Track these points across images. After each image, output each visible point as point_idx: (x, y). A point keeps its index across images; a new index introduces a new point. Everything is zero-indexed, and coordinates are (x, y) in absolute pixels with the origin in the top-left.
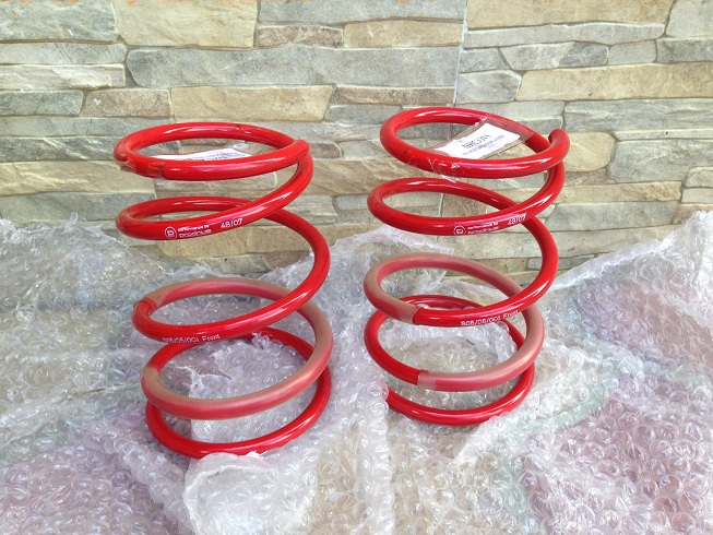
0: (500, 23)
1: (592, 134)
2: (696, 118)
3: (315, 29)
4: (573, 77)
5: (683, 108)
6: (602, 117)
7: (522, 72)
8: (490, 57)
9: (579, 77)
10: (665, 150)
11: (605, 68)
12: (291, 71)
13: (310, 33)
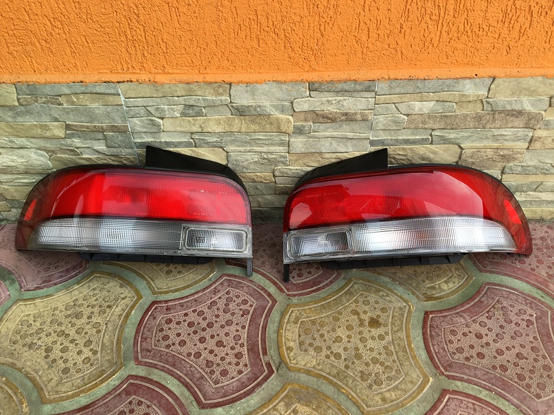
0: (140, 96)
1: (212, 148)
2: (267, 142)
3: (46, 98)
4: (189, 121)
5: (257, 137)
6: (213, 141)
7: (162, 119)
8: (142, 111)
9: (193, 122)
10: (256, 158)
11: (205, 118)
12: (41, 116)
13: (44, 99)
